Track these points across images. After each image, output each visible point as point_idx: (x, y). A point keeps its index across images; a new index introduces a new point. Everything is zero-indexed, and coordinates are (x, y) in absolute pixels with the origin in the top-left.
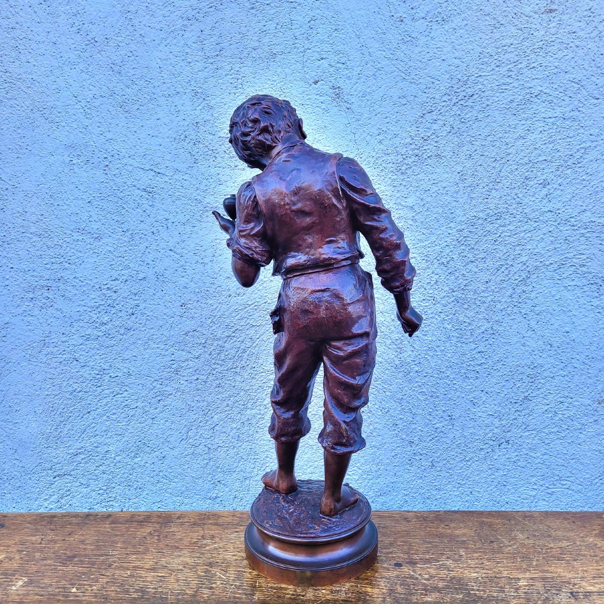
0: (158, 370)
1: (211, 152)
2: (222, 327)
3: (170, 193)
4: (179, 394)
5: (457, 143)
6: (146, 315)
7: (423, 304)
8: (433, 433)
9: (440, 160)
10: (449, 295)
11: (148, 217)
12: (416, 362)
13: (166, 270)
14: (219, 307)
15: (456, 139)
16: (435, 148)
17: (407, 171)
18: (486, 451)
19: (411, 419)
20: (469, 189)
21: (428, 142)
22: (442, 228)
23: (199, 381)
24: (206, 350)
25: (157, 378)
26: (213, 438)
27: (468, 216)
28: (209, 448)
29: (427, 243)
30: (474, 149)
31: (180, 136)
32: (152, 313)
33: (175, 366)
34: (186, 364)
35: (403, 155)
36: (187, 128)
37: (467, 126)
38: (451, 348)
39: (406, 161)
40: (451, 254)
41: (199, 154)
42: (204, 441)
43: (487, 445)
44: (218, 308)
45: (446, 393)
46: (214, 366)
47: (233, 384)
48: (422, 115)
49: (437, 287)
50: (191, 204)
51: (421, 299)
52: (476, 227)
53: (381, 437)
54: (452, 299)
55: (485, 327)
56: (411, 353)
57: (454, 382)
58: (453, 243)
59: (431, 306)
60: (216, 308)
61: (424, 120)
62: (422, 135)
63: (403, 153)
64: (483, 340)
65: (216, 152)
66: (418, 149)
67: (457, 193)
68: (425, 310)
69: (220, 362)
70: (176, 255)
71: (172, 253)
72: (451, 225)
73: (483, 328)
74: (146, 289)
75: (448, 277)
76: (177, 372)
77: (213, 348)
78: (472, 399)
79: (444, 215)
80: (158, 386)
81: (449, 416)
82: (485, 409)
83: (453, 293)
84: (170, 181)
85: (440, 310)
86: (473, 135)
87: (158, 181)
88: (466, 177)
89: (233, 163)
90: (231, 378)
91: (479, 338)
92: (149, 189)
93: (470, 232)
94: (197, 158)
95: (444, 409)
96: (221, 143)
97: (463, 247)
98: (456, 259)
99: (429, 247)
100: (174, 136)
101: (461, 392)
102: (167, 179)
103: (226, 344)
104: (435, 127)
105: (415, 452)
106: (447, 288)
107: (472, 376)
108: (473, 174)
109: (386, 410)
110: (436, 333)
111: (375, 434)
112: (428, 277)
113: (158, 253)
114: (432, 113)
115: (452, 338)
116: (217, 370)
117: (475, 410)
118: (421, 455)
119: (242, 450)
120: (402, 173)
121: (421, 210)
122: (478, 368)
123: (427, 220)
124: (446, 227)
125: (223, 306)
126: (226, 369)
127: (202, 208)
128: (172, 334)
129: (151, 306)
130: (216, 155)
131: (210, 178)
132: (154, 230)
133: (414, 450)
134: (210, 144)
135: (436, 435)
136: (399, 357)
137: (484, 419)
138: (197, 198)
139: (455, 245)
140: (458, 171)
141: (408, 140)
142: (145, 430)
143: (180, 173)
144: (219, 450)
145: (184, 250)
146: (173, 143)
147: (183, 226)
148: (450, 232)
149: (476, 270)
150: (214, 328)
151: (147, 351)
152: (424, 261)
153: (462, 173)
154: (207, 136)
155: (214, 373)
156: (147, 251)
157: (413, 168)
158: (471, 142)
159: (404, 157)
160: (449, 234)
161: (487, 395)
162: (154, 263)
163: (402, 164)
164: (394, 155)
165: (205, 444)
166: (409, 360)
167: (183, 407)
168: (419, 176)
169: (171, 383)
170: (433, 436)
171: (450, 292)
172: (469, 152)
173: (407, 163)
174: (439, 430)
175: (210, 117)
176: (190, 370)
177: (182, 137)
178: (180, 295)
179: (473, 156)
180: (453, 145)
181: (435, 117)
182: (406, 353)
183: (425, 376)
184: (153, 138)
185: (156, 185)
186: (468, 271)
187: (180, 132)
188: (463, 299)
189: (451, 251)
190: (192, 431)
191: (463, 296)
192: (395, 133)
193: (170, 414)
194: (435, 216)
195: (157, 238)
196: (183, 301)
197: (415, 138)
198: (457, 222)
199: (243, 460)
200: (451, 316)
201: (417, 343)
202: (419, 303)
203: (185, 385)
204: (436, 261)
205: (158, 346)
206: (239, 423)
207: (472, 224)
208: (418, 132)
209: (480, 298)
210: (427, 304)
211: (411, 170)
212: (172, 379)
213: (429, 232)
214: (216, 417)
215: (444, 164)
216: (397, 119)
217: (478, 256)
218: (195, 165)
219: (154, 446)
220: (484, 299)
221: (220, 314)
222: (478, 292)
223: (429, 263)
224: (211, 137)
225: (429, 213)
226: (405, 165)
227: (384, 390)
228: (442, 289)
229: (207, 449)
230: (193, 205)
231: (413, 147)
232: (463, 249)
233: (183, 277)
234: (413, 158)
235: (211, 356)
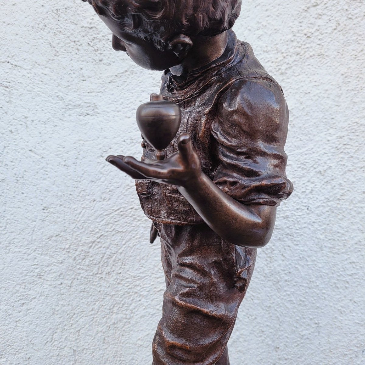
0: (21, 274)
1: (73, 43)
2: (86, 232)
3: (29, 88)
4: (43, 298)
5: (342, 42)
6: (6, 219)
7: (296, 214)
8: (299, 339)
9: (324, 60)
10: (324, 204)
11: (5, 114)
12: (286, 272)
13: (25, 171)
14: (83, 211)
15: (342, 37)
16: (318, 46)
17: (287, 71)
18: (349, 356)
19: (278, 326)
20: (353, 92)
21: (312, 39)
22: (322, 135)
23: (63, 285)
24: (70, 255)
25: (21, 282)
26: (78, 341)
27: (349, 122)
28: (74, 351)
29: (304, 149)
30: (360, 49)
31: (39, 24)
32: (12, 217)
33: (37, 270)
34: (49, 268)
35: (282, 53)
36: (46, 15)
37: (354, 22)
38: (323, 258)
39: (286, 60)
40: (328, 162)
41: (60, 45)
42: (69, 343)
43: (351, 351)
44: (82, 213)
45: (314, 302)
46: (79, 271)
47: (99, 289)
48: (306, 9)
49: (311, 196)
50: (52, 101)
51: (295, 208)
52: (357, 134)
53: (247, 343)
54: (327, 209)
55: (359, 237)
56: (281, 262)
57: (324, 291)
58: (332, 151)
59: (304, 216)
60: (80, 213)
61: (308, 15)
62: (305, 32)
63: (283, 51)
64: (356, 251)
65: (79, 44)
66: (300, 47)
67: (339, 97)
68: (298, 220)
69: (85, 268)
70: (36, 156)
71: (32, 154)
72: (331, 131)
73: (356, 239)
74: (5, 191)
75: (324, 186)
76: (40, 276)
77: (77, 253)
78: (340, 308)
79: (325, 120)
80: (21, 290)
81: (316, 324)
82: (352, 317)
83: (328, 203)
84: (29, 75)
85: (314, 220)
86: (361, 33)
87: (15, 75)
88: (349, 80)
89: (97, 58)
90: (96, 283)
91: (352, 248)
92: (5, 83)
93: (351, 139)
94: (58, 50)
95: (311, 317)
96: (83, 34)
97: (342, 155)
98: (334, 167)
99: (306, 154)
100: (32, 24)
101: (329, 301)
102: (25, 72)
103: (91, 250)
104: (319, 22)
105: (280, 357)
106: (323, 198)
107: (342, 286)
108: (358, 77)
109: (253, 317)
110: (308, 243)
111: (241, 340)
112: (304, 186)
113: (17, 153)
114: (318, 7)
115: (324, 249)
116: (82, 275)
117: (342, 318)
118: (286, 359)
119: (108, 352)
120: (282, 74)
121: (300, 114)
122: (348, 278)
123: (306, 125)
124: (325, 133)
125: (87, 211)
126: (91, 274)
127: (63, 106)
128: (34, 238)
129: (11, 209)
130: (79, 48)
131: (72, 72)
132: (12, 128)
133: (279, 355)
134: (72, 34)
135: (302, 341)
136: (269, 266)
137: (350, 327)
138: (57, 94)
139: (334, 153)
140: (342, 72)
141: (290, 37)
142: (9, 332)
143: (39, 67)
144: (85, 352)
145: (44, 151)
146: (30, 33)
147: (43, 125)
148: (329, 138)
149: (353, 179)
150: (78, 233)
151: (9, 255)
152: (300, 169)
153: (346, 75)
154: (68, 25)
155: (79, 278)
156: (6, 151)
157: (294, 68)
158: (357, 41)
159: (285, 55)
160: (328, 141)
161: (355, 304)
162: (13, 164)
163: (282, 63)
164: (274, 52)
165: (70, 346)
166: (279, 269)
167: (47, 310)
168: (300, 77)
169: (35, 287)
170: (298, 342)
171: (325, 201)
172: (354, 52)
173: (287, 62)
174: (305, 337)
175: (72, 4)
176: (55, 274)
177: (41, 26)
178: (42, 198)
179: (359, 57)
180: (338, 44)
181: (320, 12)
182: (276, 262)
183: (294, 285)
184: (8, 26)
185: (13, 79)
186: (345, 180)
187: (39, 20)
188: (339, 209)
189: (329, 159)
190: (57, 334)
191: (339, 206)
192: (276, 27)
193: (34, 317)
194: (314, 121)
195: (15, 137)
196: (45, 205)
197: (298, 35)
198: (338, 128)
199: (108, 362)
200: (325, 226)
201: (288, 252)
202: (293, 212)
203: (48, 289)
204: (312, 169)
205: (20, 250)
206: (105, 327)
207: (353, 131)
208: (301, 28)
209: (355, 209)
210: (301, 214)
211: (291, 70)
212: (35, 283)
213: (307, 138)
214: (81, 320)
215: (327, 65)
216: (278, 12)
217: (356, 165)
218: (56, 58)
219: (18, 348)
220: (360, 210)
221: (84, 219)
222: (354, 202)
223: (305, 171)
224: (73, 26)
225: (308, 118)
226: (285, 65)
227: (253, 298)
228: (317, 199)
229: (72, 351)
230: (54, 102)
231: (295, 44)
232: (342, 158)
233: (44, 179)
234: (295, 57)
235: (75, 261)
